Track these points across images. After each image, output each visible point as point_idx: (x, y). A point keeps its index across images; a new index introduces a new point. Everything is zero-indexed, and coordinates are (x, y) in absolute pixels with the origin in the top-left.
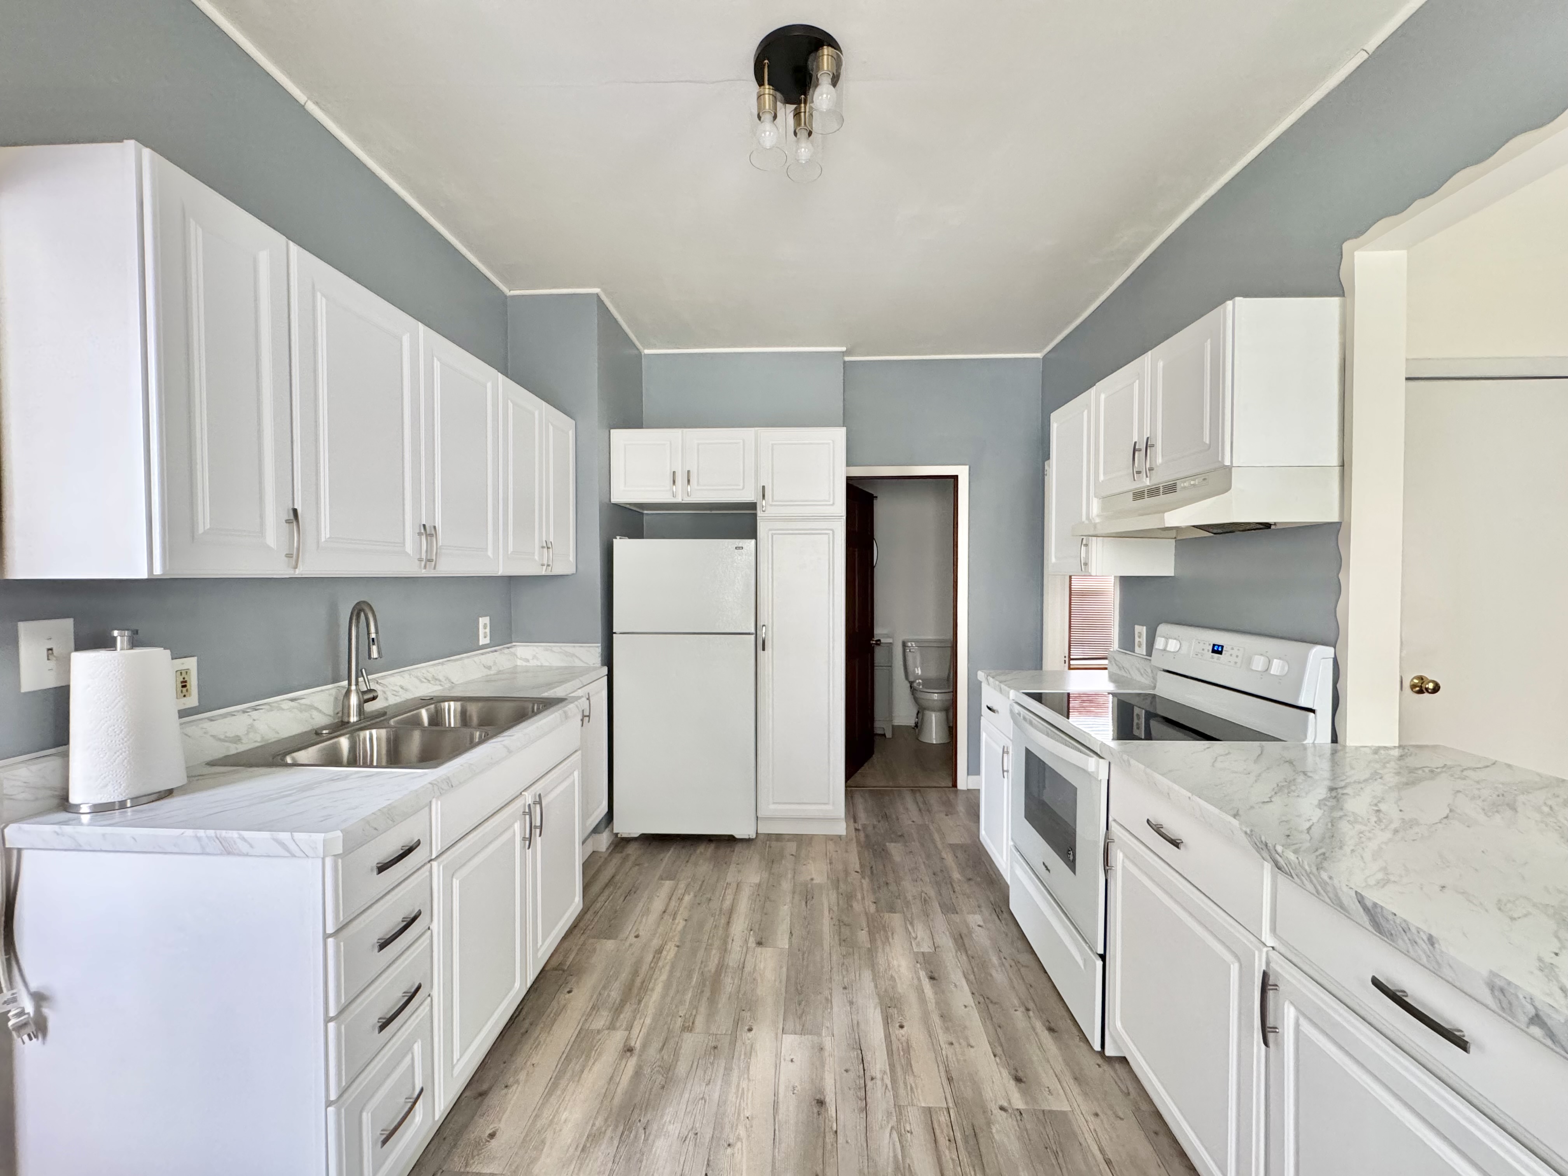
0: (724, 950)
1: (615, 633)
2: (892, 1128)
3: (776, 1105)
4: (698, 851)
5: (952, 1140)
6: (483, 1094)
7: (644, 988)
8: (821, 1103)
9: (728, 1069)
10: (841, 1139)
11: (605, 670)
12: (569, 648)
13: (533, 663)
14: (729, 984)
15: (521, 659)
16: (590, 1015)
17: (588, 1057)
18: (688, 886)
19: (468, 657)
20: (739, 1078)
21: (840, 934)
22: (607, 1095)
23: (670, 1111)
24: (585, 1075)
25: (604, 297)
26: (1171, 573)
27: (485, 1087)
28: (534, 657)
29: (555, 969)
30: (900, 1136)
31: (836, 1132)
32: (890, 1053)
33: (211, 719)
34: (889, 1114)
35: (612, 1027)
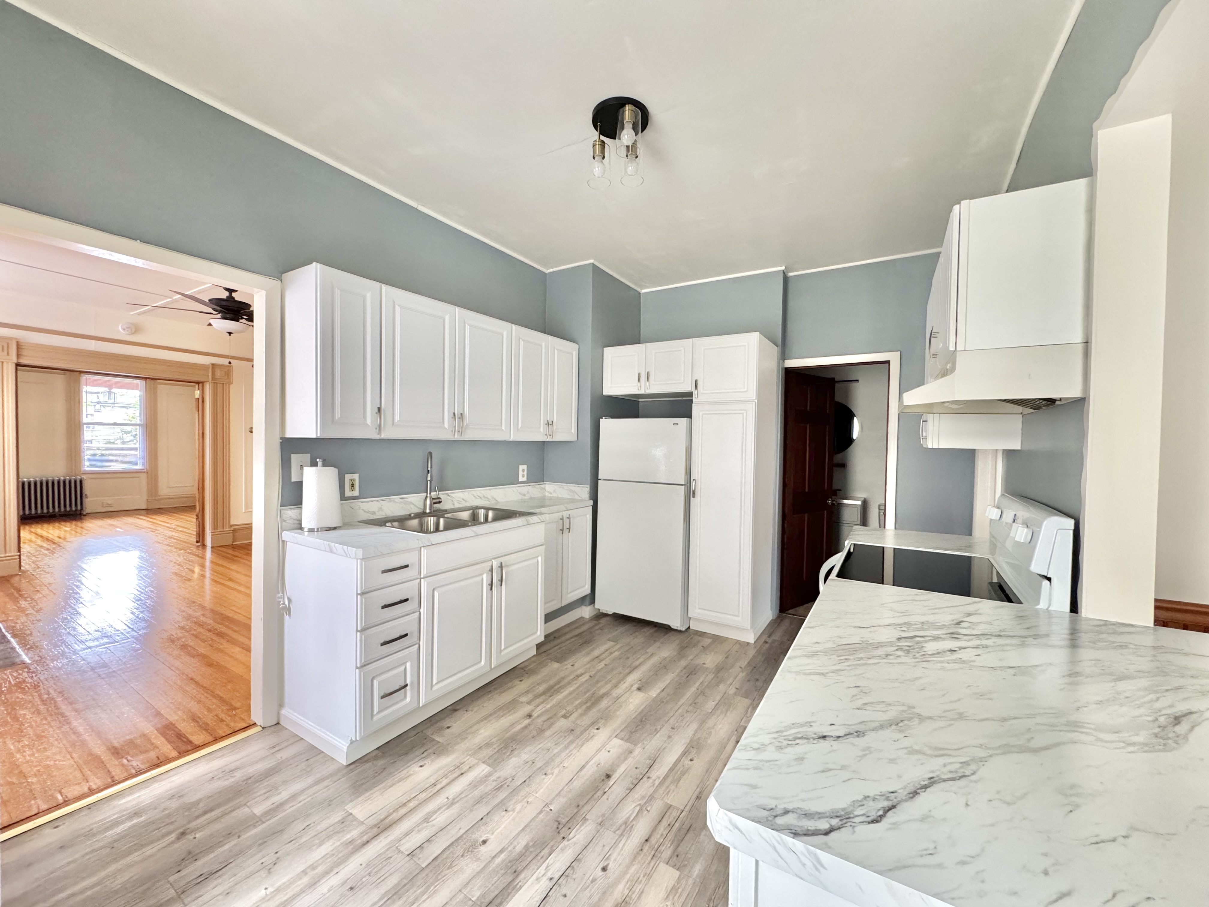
0: (616, 686)
1: (600, 479)
2: (640, 804)
3: (583, 767)
4: (643, 630)
5: (671, 826)
6: (455, 710)
7: (558, 691)
8: (608, 776)
9: (572, 742)
10: (605, 796)
11: (591, 503)
12: (573, 487)
13: (554, 495)
14: (604, 703)
15: (548, 492)
16: (523, 694)
17: (509, 712)
18: (621, 647)
19: (508, 488)
20: (575, 747)
21: (696, 698)
22: (507, 730)
23: (528, 748)
24: (502, 719)
25: (597, 264)
26: (1019, 448)
27: (458, 707)
28: (554, 491)
29: (522, 669)
30: (641, 809)
31: (605, 792)
32: (671, 770)
33: (362, 502)
34: (643, 797)
35: (529, 703)
